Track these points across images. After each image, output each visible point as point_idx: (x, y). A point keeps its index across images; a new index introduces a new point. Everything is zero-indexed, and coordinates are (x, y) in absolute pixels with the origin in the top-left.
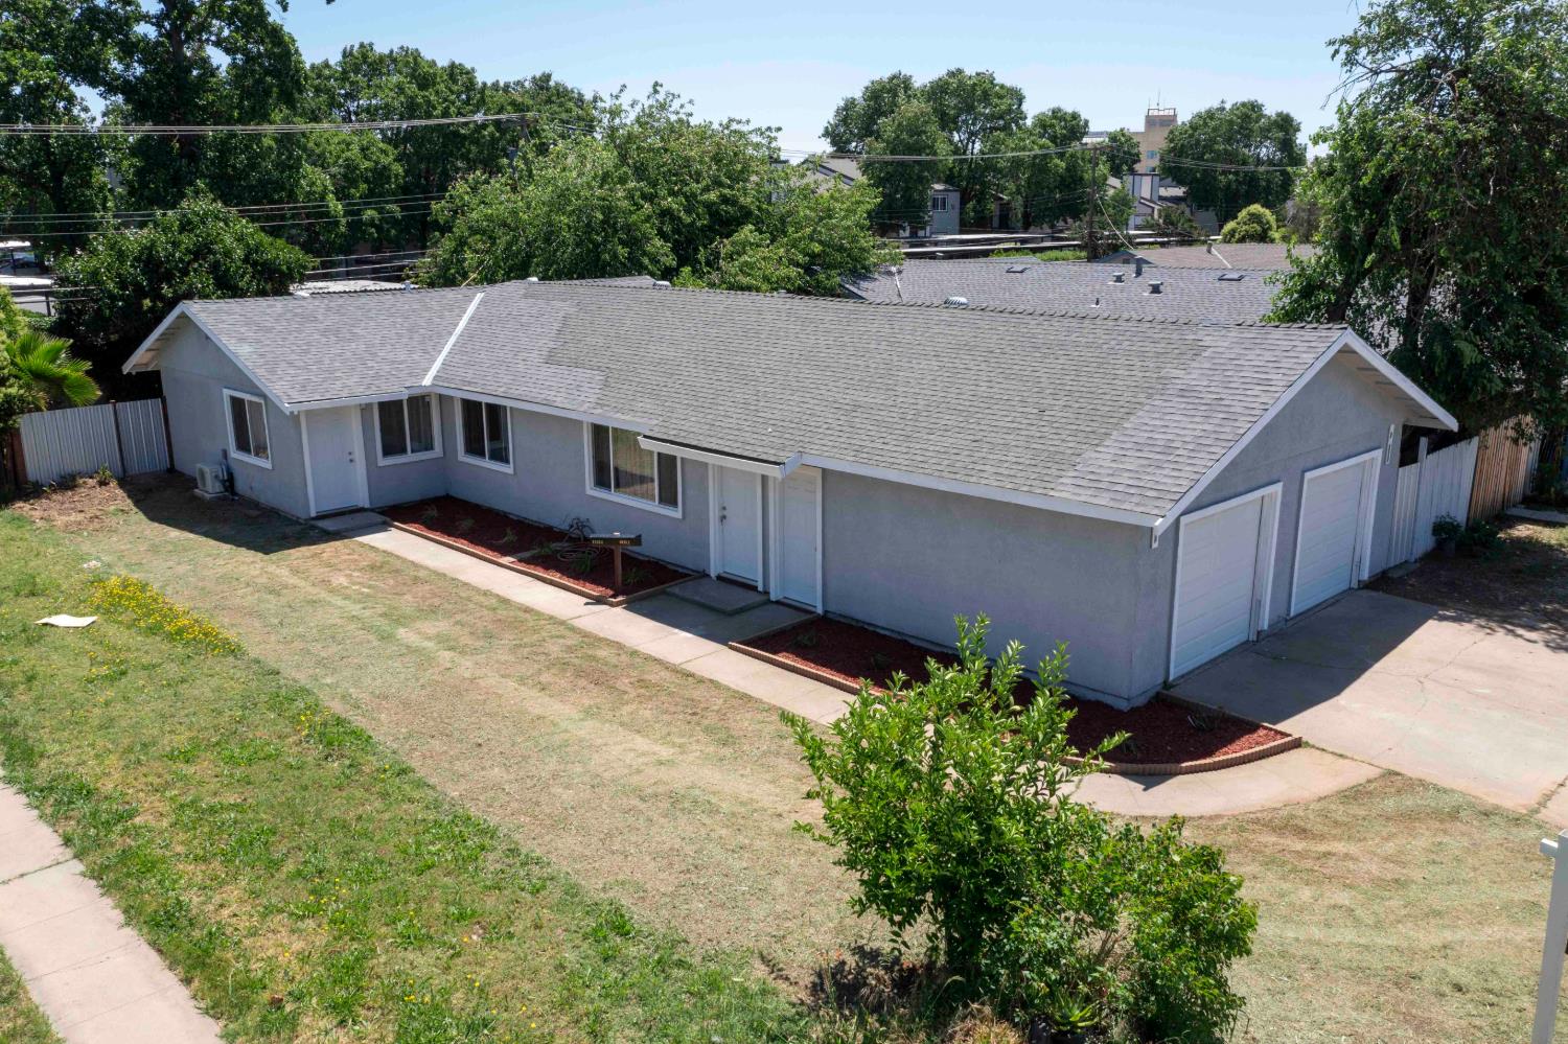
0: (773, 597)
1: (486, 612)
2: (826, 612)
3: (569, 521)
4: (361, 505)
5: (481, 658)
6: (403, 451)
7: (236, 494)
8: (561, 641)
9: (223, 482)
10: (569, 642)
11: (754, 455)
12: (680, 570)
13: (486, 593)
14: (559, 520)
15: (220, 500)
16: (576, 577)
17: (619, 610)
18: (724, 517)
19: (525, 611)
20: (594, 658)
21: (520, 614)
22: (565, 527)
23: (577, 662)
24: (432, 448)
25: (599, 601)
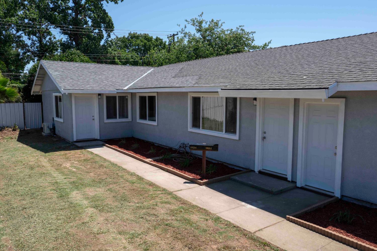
0: (299, 185)
1: (128, 184)
2: (342, 196)
3: (179, 144)
4: (96, 138)
5: (111, 215)
6: (116, 118)
7: (56, 135)
8: (168, 206)
9: (51, 129)
10: (173, 207)
11: (301, 87)
12: (236, 168)
13: (133, 174)
14: (175, 145)
15: (49, 136)
16: (180, 169)
17: (204, 187)
18: (264, 138)
19: (150, 185)
20: (189, 222)
21: (147, 186)
22: (177, 147)
23: (176, 224)
24: (127, 118)
25: (192, 181)
